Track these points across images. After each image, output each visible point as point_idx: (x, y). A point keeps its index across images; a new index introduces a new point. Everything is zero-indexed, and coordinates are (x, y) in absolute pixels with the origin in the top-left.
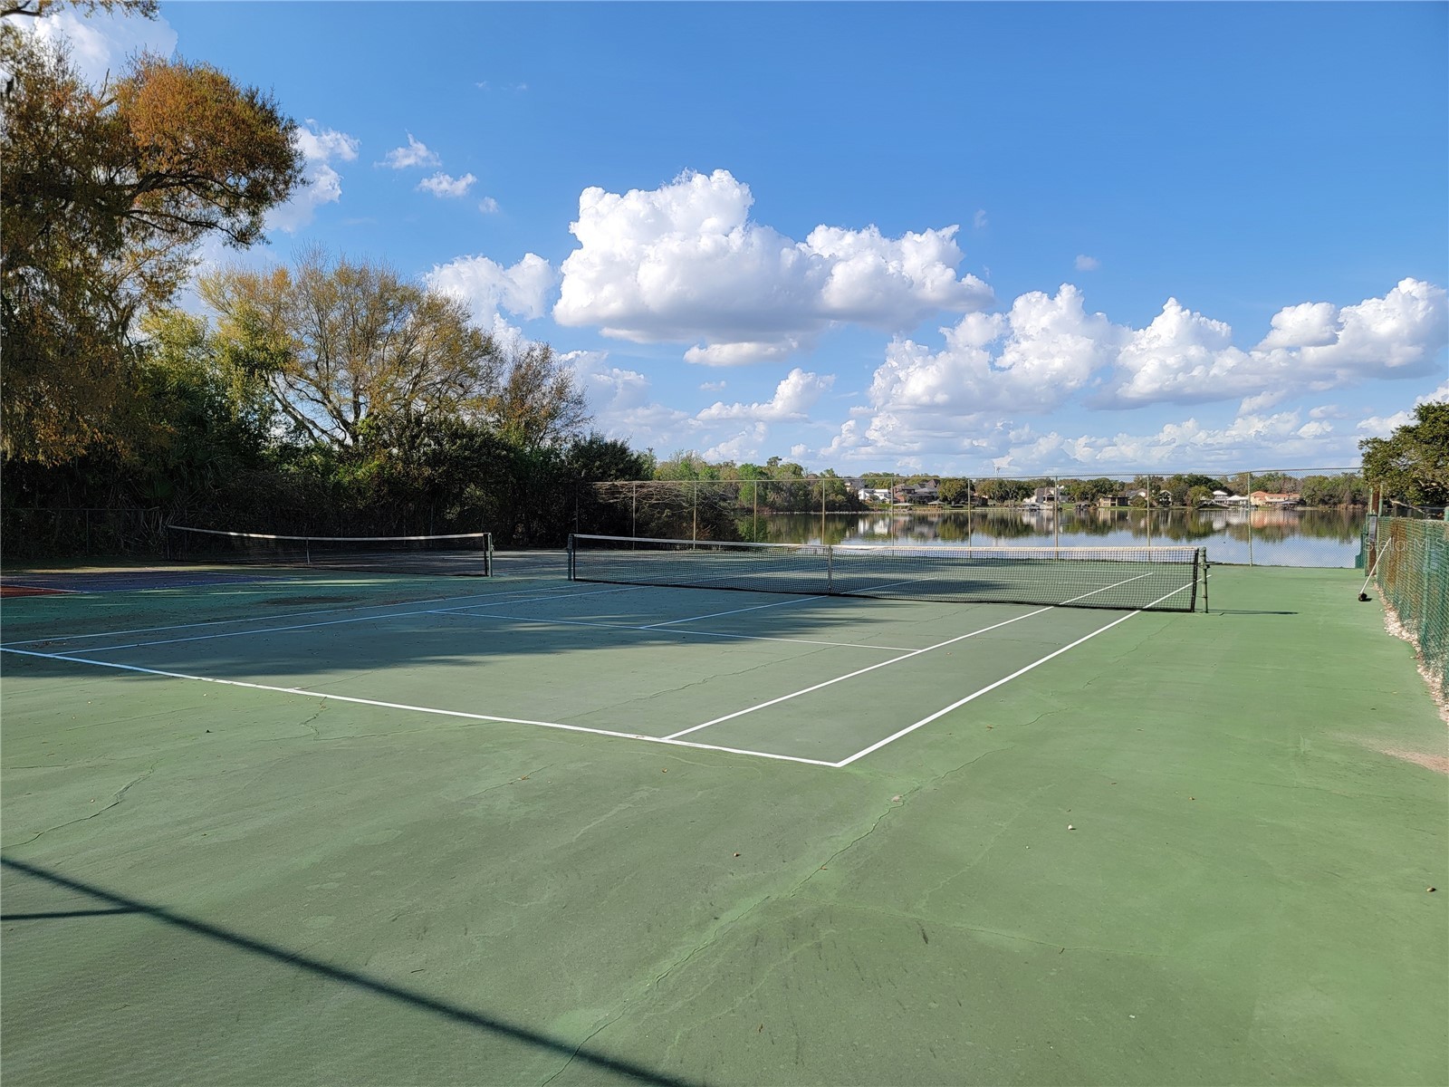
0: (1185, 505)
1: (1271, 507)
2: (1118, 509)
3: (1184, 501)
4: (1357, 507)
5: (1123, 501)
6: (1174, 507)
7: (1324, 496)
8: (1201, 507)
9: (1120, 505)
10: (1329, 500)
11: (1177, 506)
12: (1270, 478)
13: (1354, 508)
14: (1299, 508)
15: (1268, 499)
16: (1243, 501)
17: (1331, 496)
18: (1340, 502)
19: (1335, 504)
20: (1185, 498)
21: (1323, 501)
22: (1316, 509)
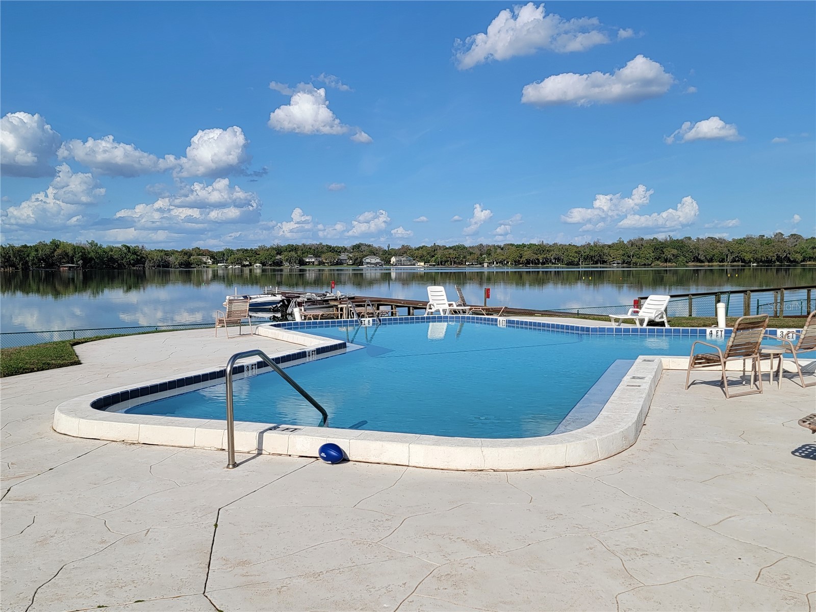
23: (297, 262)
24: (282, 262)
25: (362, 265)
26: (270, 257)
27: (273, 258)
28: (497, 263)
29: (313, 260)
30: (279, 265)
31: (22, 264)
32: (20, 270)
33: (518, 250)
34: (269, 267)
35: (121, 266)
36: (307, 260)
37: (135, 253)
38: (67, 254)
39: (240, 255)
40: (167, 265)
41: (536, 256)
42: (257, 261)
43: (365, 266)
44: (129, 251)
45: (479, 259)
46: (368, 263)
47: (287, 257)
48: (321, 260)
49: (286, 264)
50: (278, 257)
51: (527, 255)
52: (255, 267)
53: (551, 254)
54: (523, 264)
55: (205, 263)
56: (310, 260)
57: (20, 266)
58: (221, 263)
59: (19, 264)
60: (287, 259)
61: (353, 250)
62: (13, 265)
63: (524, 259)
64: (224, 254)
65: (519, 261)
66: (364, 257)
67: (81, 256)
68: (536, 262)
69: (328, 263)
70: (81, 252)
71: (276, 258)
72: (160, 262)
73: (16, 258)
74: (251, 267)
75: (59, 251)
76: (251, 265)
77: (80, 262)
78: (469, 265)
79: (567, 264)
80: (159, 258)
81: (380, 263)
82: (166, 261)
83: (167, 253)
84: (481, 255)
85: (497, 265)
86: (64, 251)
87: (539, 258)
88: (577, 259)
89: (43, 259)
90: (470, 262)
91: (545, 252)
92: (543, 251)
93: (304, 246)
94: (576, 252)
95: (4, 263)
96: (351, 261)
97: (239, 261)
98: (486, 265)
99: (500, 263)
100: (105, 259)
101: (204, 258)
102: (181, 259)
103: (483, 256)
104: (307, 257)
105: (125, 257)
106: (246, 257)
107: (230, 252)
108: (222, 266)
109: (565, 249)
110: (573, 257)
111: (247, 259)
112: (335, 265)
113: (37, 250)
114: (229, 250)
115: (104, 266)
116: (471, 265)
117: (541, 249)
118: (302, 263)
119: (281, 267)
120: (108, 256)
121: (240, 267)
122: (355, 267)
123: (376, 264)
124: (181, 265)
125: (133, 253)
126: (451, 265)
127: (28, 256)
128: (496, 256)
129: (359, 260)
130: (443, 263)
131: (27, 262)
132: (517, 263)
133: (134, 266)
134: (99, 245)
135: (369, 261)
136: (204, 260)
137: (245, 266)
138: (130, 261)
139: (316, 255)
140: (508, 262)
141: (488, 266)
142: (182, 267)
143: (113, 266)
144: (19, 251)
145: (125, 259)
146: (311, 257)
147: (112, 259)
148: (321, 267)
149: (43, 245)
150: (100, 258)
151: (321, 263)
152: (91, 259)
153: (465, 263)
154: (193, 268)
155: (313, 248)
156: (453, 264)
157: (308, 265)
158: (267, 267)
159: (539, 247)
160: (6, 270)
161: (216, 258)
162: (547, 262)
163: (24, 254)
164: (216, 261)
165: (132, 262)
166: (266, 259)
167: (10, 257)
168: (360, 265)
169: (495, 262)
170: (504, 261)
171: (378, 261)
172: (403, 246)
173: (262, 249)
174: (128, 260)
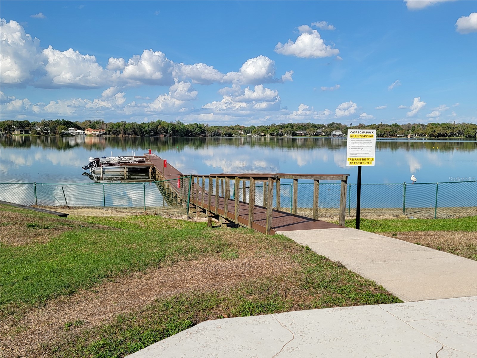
0: (56, 134)
1: (92, 135)
2: (24, 135)
3: (55, 132)
4: (126, 135)
5: (27, 132)
6: (51, 135)
7: (114, 131)
8: (63, 135)
9: (25, 133)
10: (116, 132)
11: (52, 134)
12: (97, 122)
13: (125, 136)
14: (104, 136)
15: (93, 132)
16: (82, 132)
17: (117, 131)
18: (120, 134)
19: (118, 134)
20: (56, 131)
21: (114, 133)
22: (111, 136)
23: (291, 133)
24: (283, 134)
25: (331, 136)
26: (276, 130)
27: (278, 131)
28: (418, 136)
29: (301, 133)
30: (281, 135)
31: (141, 133)
32: (140, 136)
33: (433, 127)
34: (275, 137)
35: (193, 135)
36: (298, 133)
37: (201, 128)
38: (164, 128)
39: (259, 130)
40: (218, 135)
41: (445, 131)
42: (269, 133)
43: (332, 137)
44: (198, 127)
45: (406, 133)
46: (334, 135)
47: (285, 131)
48: (306, 133)
49: (285, 135)
50: (281, 130)
51: (439, 130)
52: (267, 136)
53: (455, 130)
54: (436, 136)
55: (240, 134)
56: (300, 133)
57: (140, 134)
58: (249, 134)
59: (139, 133)
60: (285, 132)
61: (329, 126)
62: (136, 134)
63: (437, 133)
64: (250, 129)
65: (433, 134)
66: (332, 131)
67: (172, 129)
68: (445, 135)
69: (310, 134)
70: (172, 127)
71: (279, 131)
72: (214, 133)
73: (138, 130)
74: (265, 136)
75: (160, 126)
76: (265, 135)
77: (171, 132)
78: (398, 136)
79: (467, 137)
80: (214, 131)
81: (342, 135)
82: (218, 132)
83: (219, 128)
84: (408, 130)
85: (418, 137)
86: (163, 126)
87: (447, 132)
88: (474, 134)
89: (152, 130)
90: (399, 135)
91: (452, 128)
92: (450, 128)
93: (298, 124)
94: (474, 129)
95: (132, 132)
96: (324, 133)
97: (258, 133)
98: (409, 137)
99: (420, 135)
100: (184, 131)
101: (240, 131)
102: (226, 131)
103: (409, 131)
104: (298, 131)
105: (196, 129)
106: (261, 131)
107: (254, 127)
108: (249, 135)
109: (465, 126)
110: (471, 132)
111: (262, 132)
112: (314, 136)
113: (149, 126)
114: (253, 126)
115: (184, 135)
116: (400, 136)
117: (449, 126)
118: (294, 134)
119: (282, 137)
120: (186, 130)
121: (258, 136)
122: (326, 137)
123: (339, 135)
124: (226, 135)
125: (199, 128)
126: (387, 136)
127: (144, 129)
128: (417, 131)
129: (329, 132)
130: (382, 135)
131: (143, 132)
132: (431, 135)
133: (200, 135)
134: (182, 123)
135: (335, 134)
136: (240, 132)
137: (261, 136)
138: (198, 132)
139: (303, 130)
140: (425, 135)
141: (411, 137)
142: (227, 136)
143: (188, 135)
144: (140, 126)
145: (195, 131)
146: (300, 131)
147: (188, 131)
148: (306, 137)
149: (153, 123)
150: (182, 130)
151: (306, 135)
152: (177, 131)
153: (396, 135)
154: (233, 136)
155: (303, 125)
156: (388, 136)
157: (298, 135)
158: (274, 137)
159: (448, 125)
160: (133, 136)
161: (246, 131)
162: (453, 135)
163: (142, 128)
164: (246, 133)
165: (199, 132)
166: (273, 131)
167: (135, 129)
168: (329, 136)
169: (416, 135)
170: (423, 134)
171: (341, 133)
172: (360, 124)
173: (273, 126)
174: (197, 131)
